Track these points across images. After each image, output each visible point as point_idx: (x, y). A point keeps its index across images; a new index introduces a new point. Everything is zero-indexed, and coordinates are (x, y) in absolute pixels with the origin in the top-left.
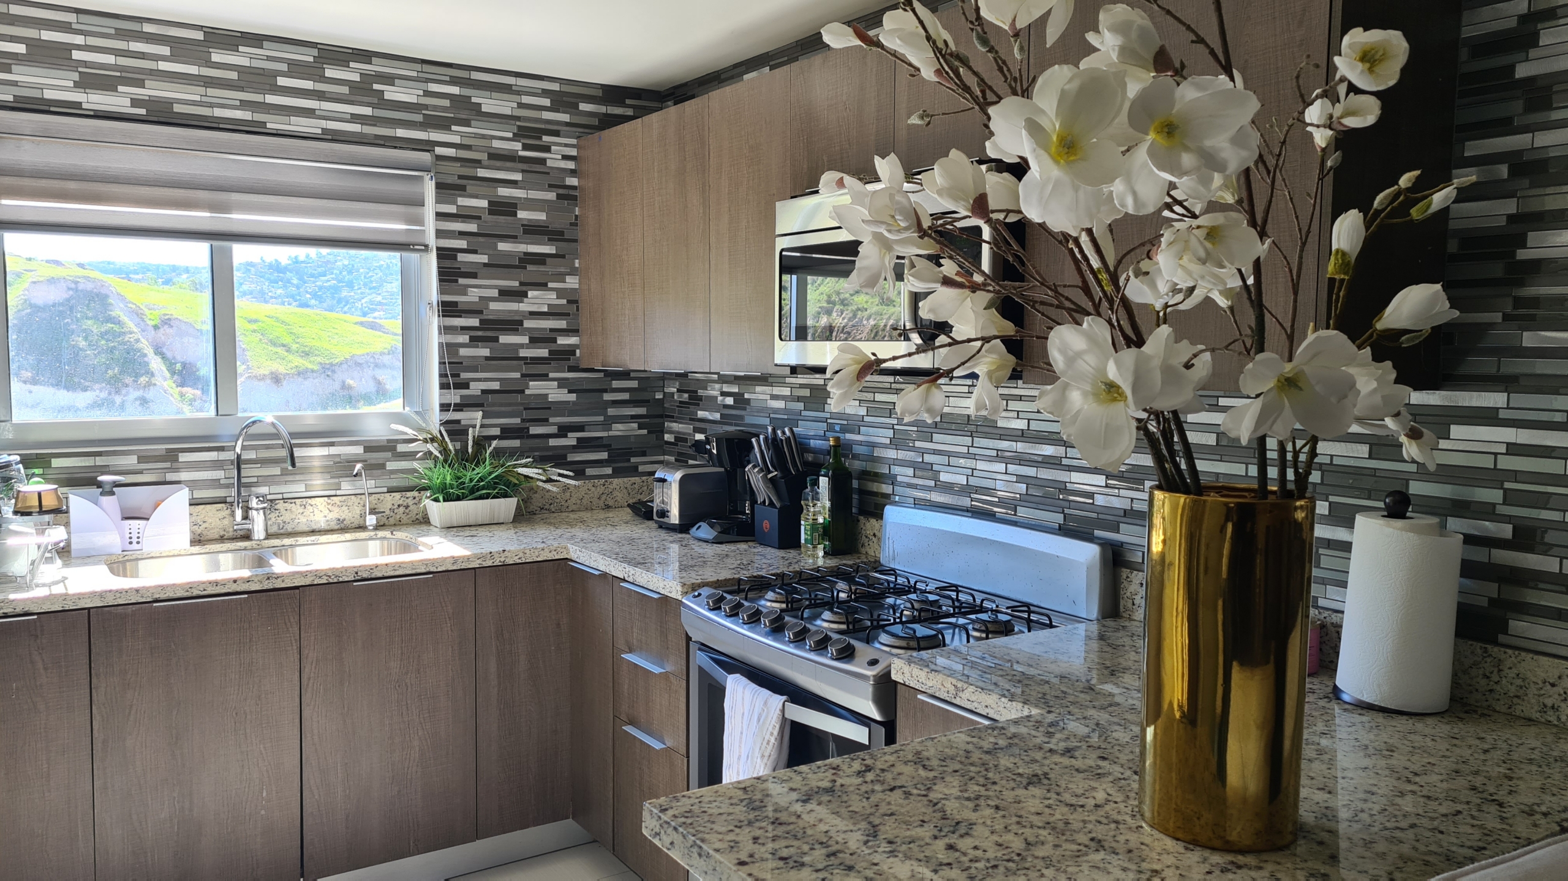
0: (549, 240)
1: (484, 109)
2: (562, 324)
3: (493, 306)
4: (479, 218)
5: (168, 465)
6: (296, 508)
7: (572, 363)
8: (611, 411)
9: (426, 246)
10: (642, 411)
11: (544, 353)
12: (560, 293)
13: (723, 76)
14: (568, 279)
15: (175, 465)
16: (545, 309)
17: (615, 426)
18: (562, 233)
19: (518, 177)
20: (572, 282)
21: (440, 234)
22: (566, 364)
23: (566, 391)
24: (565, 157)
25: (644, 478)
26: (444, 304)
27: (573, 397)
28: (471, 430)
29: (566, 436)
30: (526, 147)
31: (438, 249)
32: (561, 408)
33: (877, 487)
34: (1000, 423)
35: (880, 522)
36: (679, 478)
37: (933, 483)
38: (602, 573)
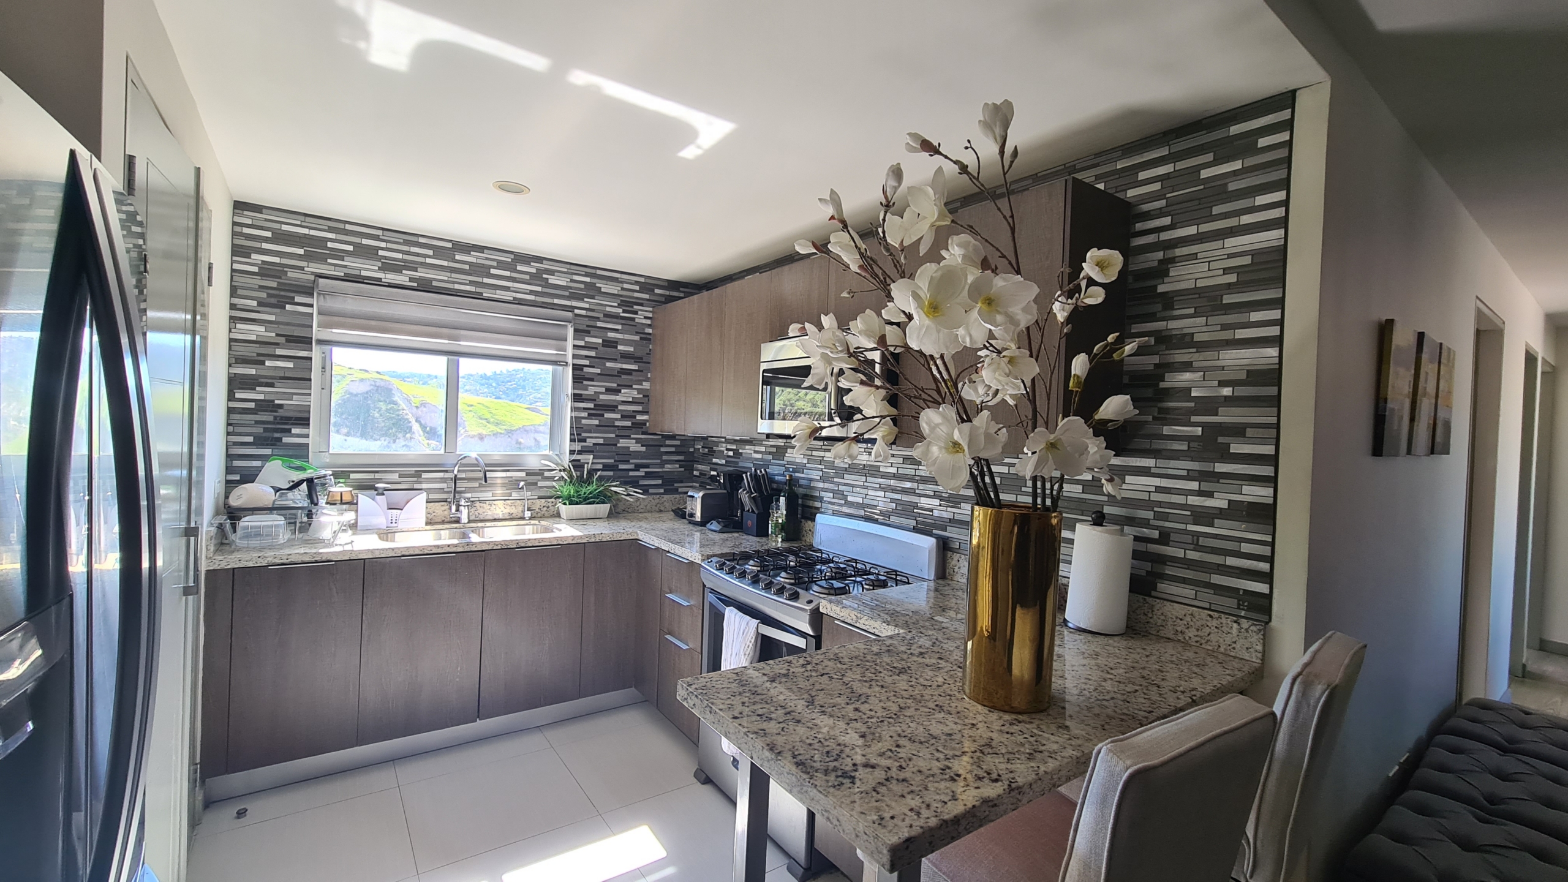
0: (635, 362)
1: (603, 290)
2: (640, 408)
3: (602, 397)
4: (597, 348)
5: (415, 479)
6: (486, 506)
7: (643, 430)
8: (665, 457)
9: (567, 363)
10: (681, 458)
11: (629, 424)
12: (639, 391)
13: (734, 277)
14: (644, 383)
15: (420, 479)
16: (631, 400)
17: (666, 466)
18: (642, 358)
19: (619, 327)
20: (646, 385)
21: (574, 356)
22: (640, 430)
23: (640, 445)
24: (646, 318)
25: (681, 495)
26: (575, 395)
27: (644, 449)
28: (586, 465)
29: (639, 470)
30: (624, 311)
31: (573, 365)
32: (637, 454)
33: (812, 503)
34: (881, 469)
35: (813, 523)
36: (702, 495)
37: (843, 502)
38: (656, 547)
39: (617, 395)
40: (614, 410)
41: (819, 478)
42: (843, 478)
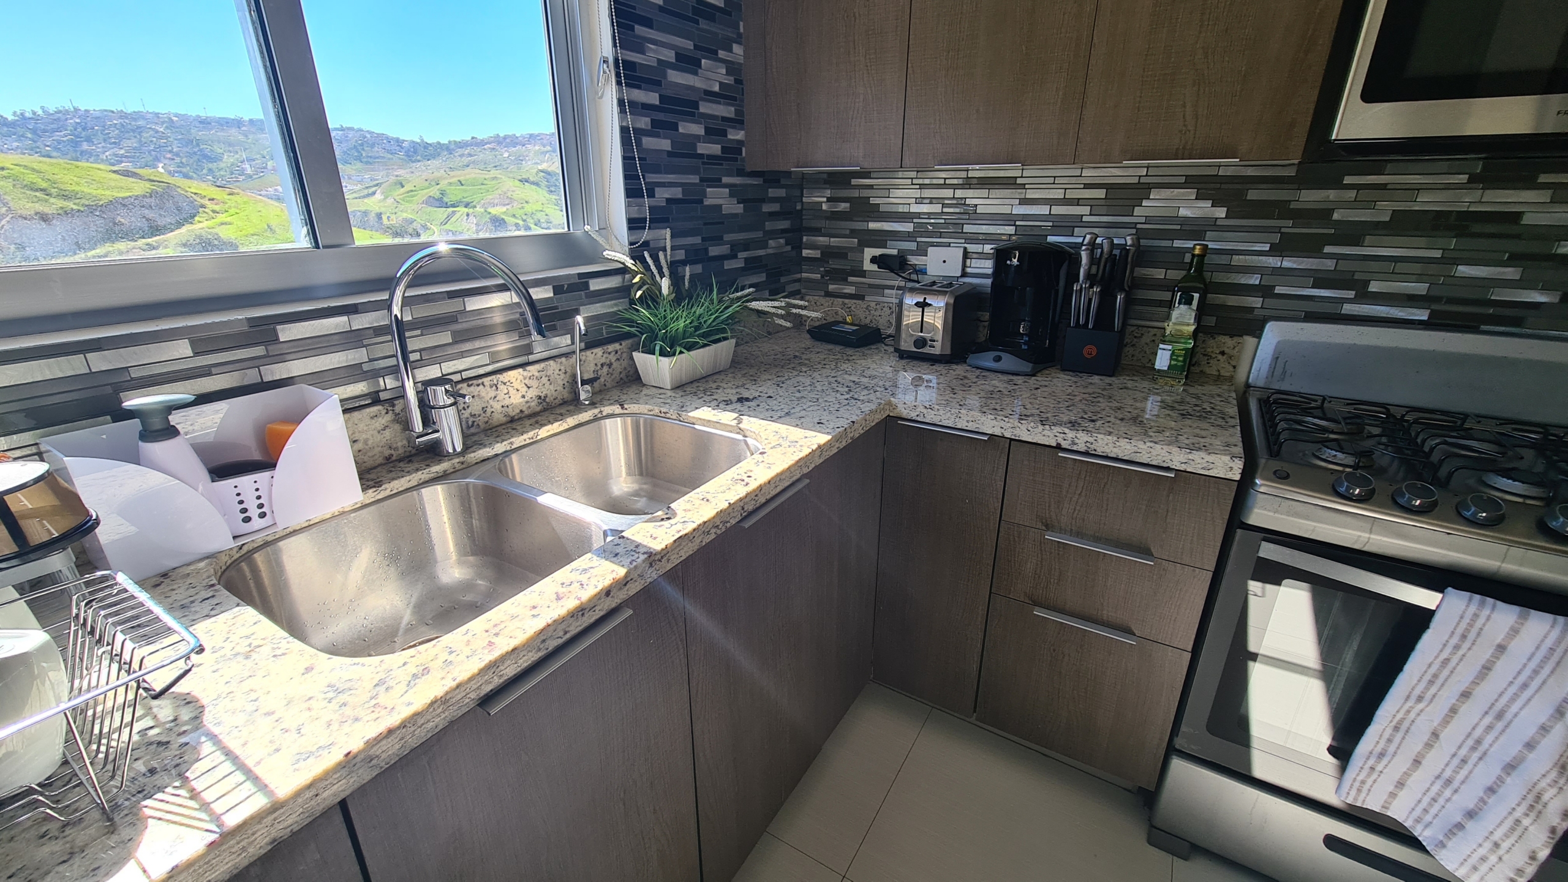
2: (731, 111)
3: (671, 76)
5: (259, 351)
7: (739, 164)
8: (769, 226)
10: (787, 224)
11: (717, 149)
12: (728, 67)
14: (735, 48)
15: (274, 349)
16: (717, 88)
17: (770, 243)
20: (738, 53)
22: (735, 165)
23: (736, 201)
26: (620, 64)
27: (741, 208)
29: (736, 257)
32: (732, 222)
33: (1232, 301)
34: (1527, 220)
35: (1236, 339)
36: (952, 301)
37: (1351, 294)
38: (992, 436)
39: (696, 73)
40: (693, 114)
41: (1267, 247)
42: (1357, 243)
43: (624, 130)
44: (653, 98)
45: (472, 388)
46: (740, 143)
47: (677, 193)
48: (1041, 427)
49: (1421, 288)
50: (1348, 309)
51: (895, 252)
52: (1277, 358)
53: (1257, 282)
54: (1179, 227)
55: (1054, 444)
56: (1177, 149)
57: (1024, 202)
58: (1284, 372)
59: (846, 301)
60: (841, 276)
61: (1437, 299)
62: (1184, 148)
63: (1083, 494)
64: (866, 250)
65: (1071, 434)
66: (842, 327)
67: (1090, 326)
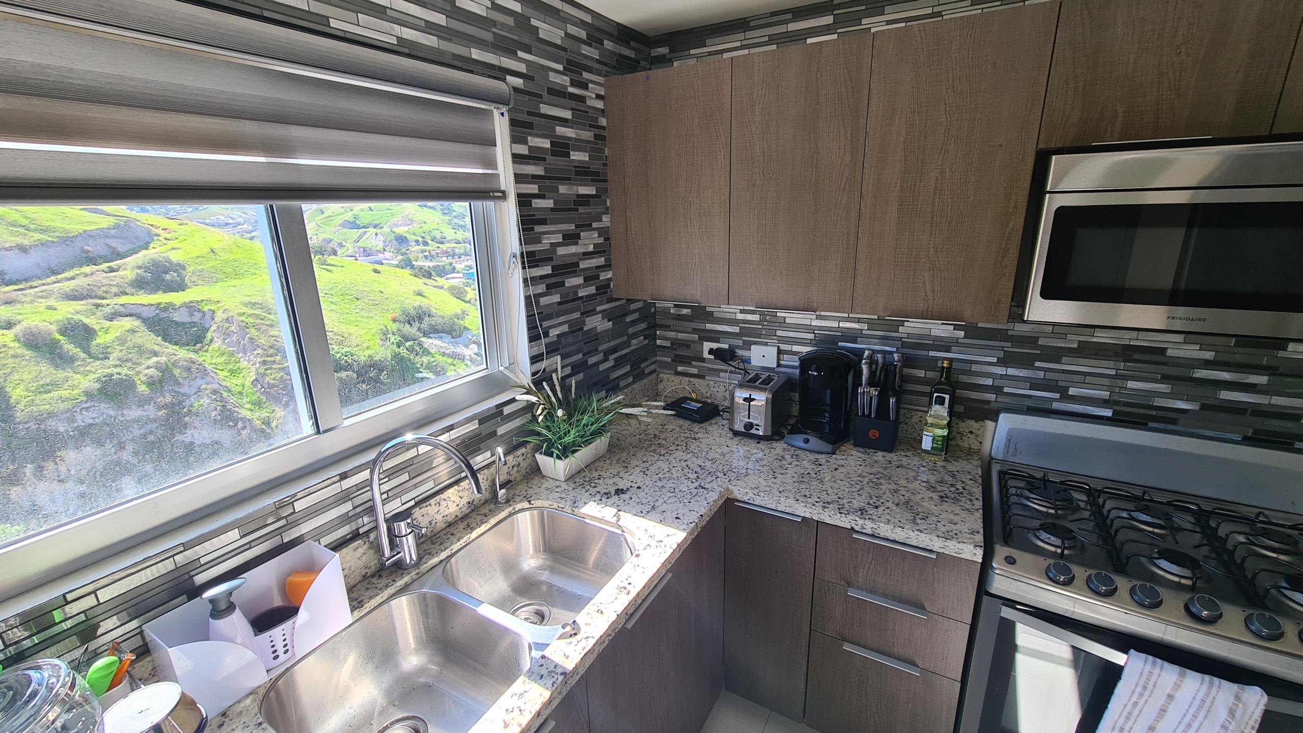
0: (592, 180)
1: (542, 35)
2: (601, 261)
3: (561, 251)
4: (544, 159)
5: (282, 523)
7: (608, 295)
8: (630, 331)
10: (645, 325)
11: (593, 290)
12: (600, 232)
14: (604, 218)
15: (291, 519)
16: (592, 249)
17: (633, 342)
18: (598, 174)
19: (568, 115)
20: (606, 221)
21: (519, 178)
23: (607, 320)
24: (597, 96)
26: (530, 254)
27: (610, 325)
28: (554, 375)
29: (608, 360)
30: (571, 82)
31: (519, 196)
32: (604, 336)
33: (975, 395)
34: (1170, 352)
35: (980, 423)
36: (770, 396)
37: (1057, 396)
38: (804, 518)
39: (577, 244)
40: (575, 272)
41: (995, 360)
42: (1058, 362)
43: (528, 298)
44: (547, 270)
45: (422, 510)
46: (610, 280)
47: (565, 328)
48: (839, 515)
49: (1105, 394)
50: (1056, 406)
51: (726, 346)
52: (1010, 440)
53: (991, 383)
54: (932, 342)
55: (849, 528)
56: (923, 311)
57: (819, 317)
58: (1016, 450)
59: (691, 379)
60: (687, 361)
61: (1117, 403)
62: (927, 310)
63: (873, 562)
64: (705, 343)
65: (861, 522)
66: (689, 404)
67: (873, 416)
